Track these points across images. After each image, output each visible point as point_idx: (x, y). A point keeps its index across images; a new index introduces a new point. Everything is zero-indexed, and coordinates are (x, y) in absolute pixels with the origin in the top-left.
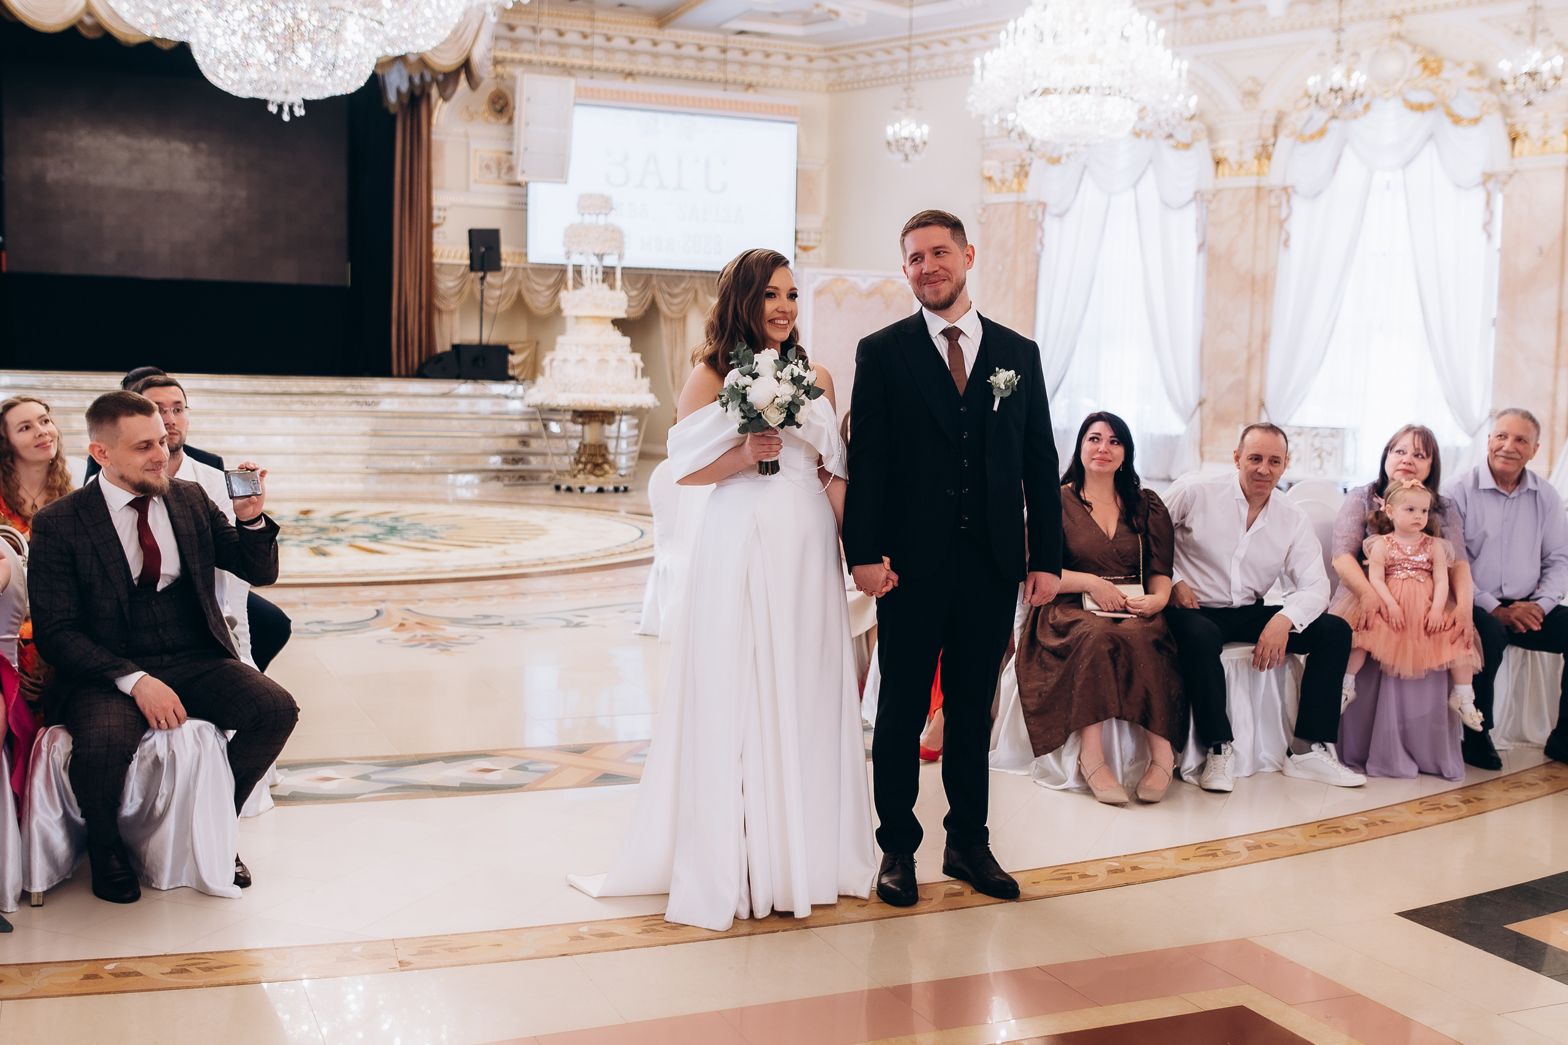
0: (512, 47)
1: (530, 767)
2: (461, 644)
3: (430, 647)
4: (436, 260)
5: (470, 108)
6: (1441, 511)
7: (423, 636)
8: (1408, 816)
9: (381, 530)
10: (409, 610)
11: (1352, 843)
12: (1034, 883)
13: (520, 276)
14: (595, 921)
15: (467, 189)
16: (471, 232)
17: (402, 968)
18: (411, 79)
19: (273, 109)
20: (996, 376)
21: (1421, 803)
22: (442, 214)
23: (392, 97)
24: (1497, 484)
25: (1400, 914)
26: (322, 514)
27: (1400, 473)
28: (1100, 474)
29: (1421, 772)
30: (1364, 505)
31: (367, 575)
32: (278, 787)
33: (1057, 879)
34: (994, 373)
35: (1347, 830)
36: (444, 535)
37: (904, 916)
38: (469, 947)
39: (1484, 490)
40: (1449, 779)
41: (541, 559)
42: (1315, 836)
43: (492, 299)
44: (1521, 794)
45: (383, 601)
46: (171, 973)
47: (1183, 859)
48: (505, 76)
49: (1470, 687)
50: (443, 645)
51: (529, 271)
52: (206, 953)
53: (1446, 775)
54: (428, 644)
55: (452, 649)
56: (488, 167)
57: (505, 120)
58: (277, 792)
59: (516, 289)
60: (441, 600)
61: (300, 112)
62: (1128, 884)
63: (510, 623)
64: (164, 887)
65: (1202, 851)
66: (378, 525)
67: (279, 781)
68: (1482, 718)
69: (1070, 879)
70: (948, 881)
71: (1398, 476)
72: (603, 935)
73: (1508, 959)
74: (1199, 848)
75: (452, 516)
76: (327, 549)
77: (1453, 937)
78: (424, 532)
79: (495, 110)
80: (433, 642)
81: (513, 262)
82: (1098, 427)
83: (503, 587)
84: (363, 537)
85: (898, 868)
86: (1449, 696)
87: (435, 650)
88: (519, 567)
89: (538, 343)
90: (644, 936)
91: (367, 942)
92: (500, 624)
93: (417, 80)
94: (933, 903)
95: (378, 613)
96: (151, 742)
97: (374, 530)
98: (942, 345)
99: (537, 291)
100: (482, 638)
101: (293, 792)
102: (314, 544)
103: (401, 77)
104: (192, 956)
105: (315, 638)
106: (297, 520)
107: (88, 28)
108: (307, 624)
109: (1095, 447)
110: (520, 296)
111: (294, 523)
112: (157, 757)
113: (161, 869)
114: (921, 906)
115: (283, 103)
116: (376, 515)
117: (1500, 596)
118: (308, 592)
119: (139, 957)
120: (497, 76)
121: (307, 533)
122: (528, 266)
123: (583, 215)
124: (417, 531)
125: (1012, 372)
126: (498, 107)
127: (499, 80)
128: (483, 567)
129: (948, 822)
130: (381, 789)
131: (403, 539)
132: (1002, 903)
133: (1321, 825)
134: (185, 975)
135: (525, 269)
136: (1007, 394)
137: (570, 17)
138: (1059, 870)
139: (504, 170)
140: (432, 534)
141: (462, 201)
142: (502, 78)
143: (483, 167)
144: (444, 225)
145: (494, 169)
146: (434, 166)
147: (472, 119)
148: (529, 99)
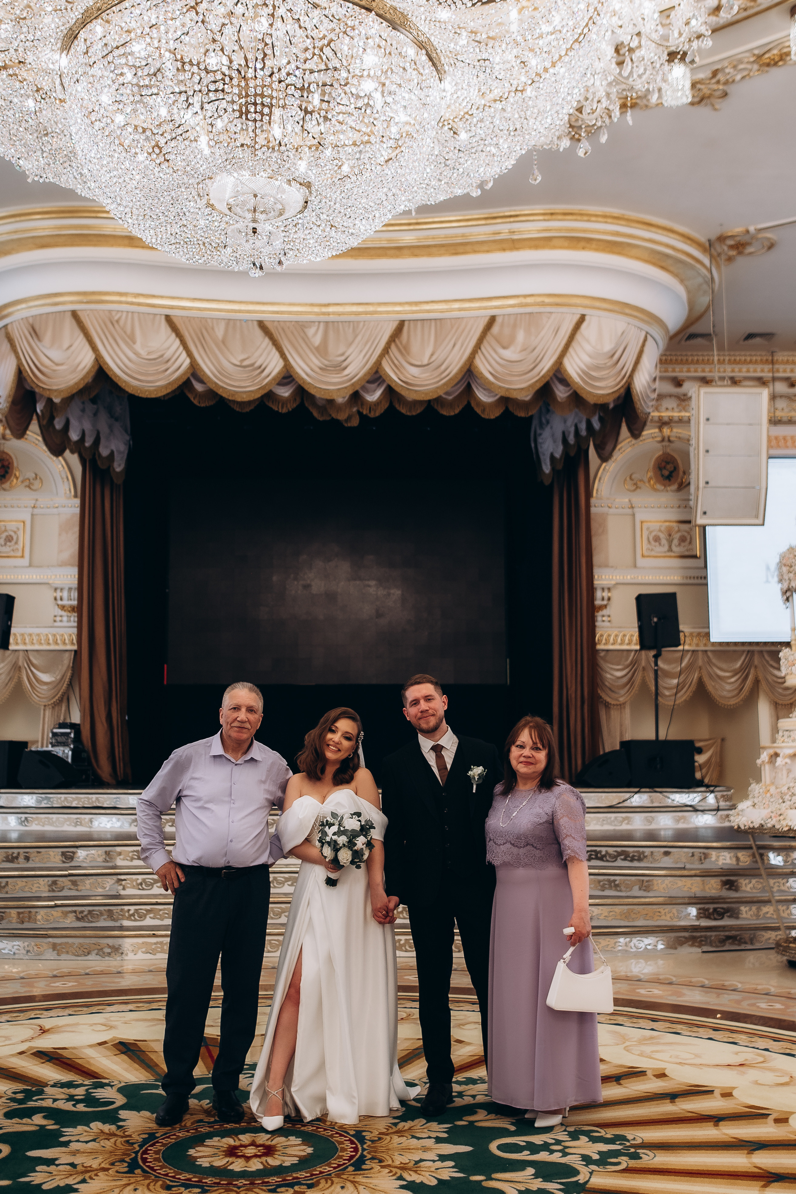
0: (678, 405)
4: (599, 647)
5: (633, 476)
13: (700, 662)
15: (635, 566)
16: (640, 599)
18: (565, 440)
22: (606, 594)
23: (547, 468)
43: (668, 689)
48: (672, 439)
51: (709, 654)
56: (657, 539)
57: (675, 487)
59: (696, 677)
79: (662, 476)
81: (690, 645)
89: (723, 740)
93: (571, 440)
99: (719, 677)
103: (555, 441)
110: (701, 684)
120: (663, 440)
122: (709, 648)
126: (666, 473)
127: (666, 443)
135: (706, 651)
137: (745, 362)
139: (676, 542)
141: (629, 578)
142: (669, 441)
143: (651, 538)
144: (608, 607)
145: (664, 542)
146: (595, 542)
147: (637, 487)
148: (708, 420)
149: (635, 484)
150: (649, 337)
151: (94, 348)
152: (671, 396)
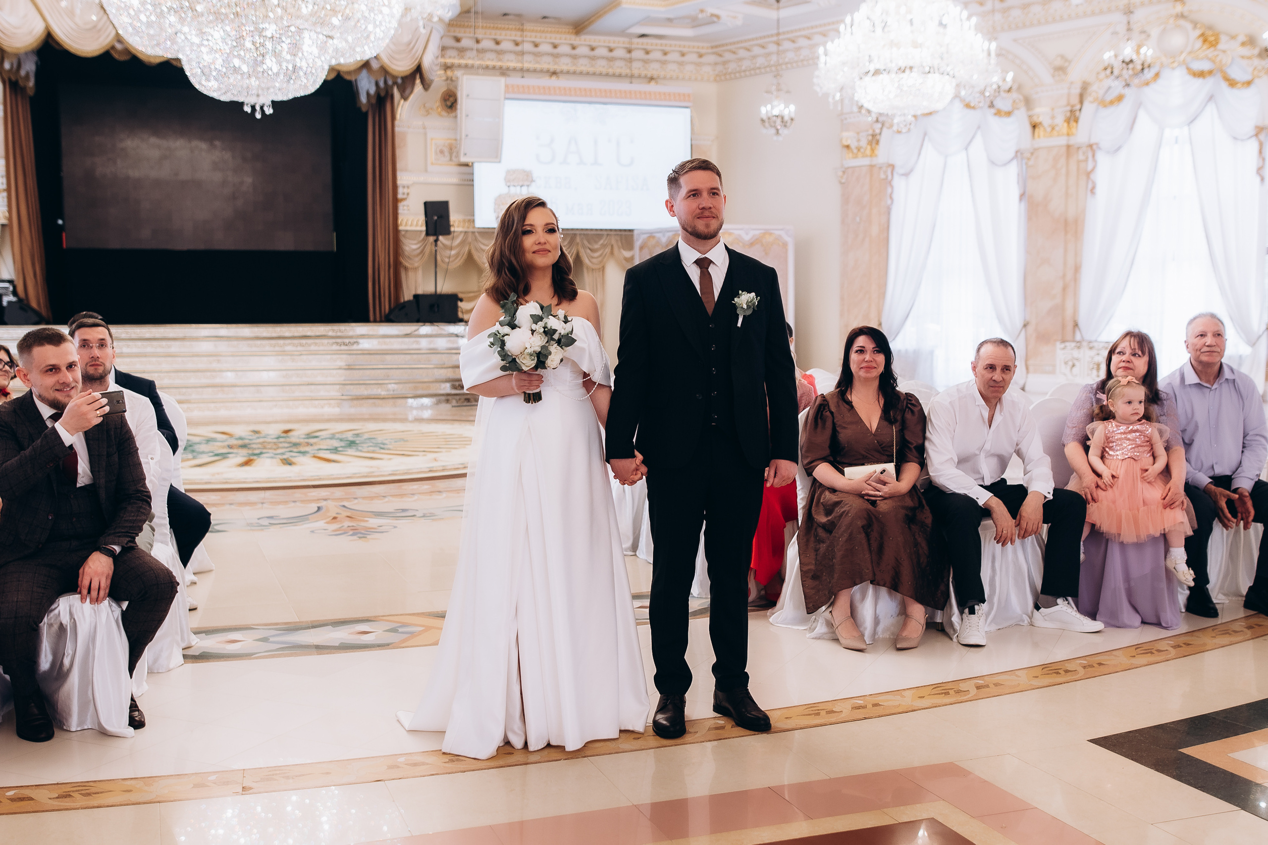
0: (458, 55)
1: (400, 630)
2: (377, 532)
3: (351, 535)
4: (401, 228)
5: (426, 105)
6: (1159, 403)
7: (349, 526)
8: (1123, 659)
9: (343, 444)
10: (344, 506)
11: (1067, 683)
12: (787, 718)
13: (470, 239)
14: (413, 753)
15: (426, 171)
16: (426, 204)
17: (244, 793)
18: (377, 84)
19: (247, 109)
20: (739, 298)
21: (1136, 649)
22: (406, 191)
23: (363, 99)
24: (1200, 379)
25: (1094, 741)
26: (300, 432)
27: (1120, 370)
28: (867, 380)
29: (1143, 622)
30: (1091, 399)
31: (320, 479)
32: (193, 648)
33: (807, 715)
34: (738, 295)
35: (1067, 671)
36: (390, 447)
37: (669, 746)
38: (303, 775)
39: (1190, 385)
40: (1166, 628)
41: (462, 464)
42: (1038, 677)
43: (445, 258)
44: (1225, 640)
45: (325, 500)
46: (57, 798)
47: (919, 697)
48: (453, 79)
49: (1183, 549)
50: (360, 533)
51: (477, 234)
52: (91, 781)
53: (1164, 625)
54: (351, 533)
55: (368, 537)
56: (442, 152)
57: (454, 114)
58: (189, 652)
59: (467, 249)
60: (371, 498)
61: (269, 111)
62: (865, 718)
63: (422, 515)
64: (73, 729)
65: (935, 691)
66: (341, 440)
67: (193, 644)
68: (1193, 575)
69: (818, 714)
70: (716, 717)
71: (1120, 372)
72: (415, 765)
73: (1174, 777)
74: (936, 688)
75: (403, 432)
76: (294, 460)
77: (1132, 760)
78: (376, 445)
79: (447, 106)
80: (356, 531)
81: (463, 227)
82: (861, 341)
83: (426, 486)
84: (327, 450)
85: (670, 707)
86: (1165, 558)
87: (355, 537)
88: (443, 470)
90: (450, 765)
91: (223, 771)
92: (414, 516)
93: (382, 84)
94: (697, 735)
95: (319, 509)
96: (56, 612)
97: (336, 443)
98: (694, 274)
100: (395, 527)
101: (204, 652)
102: (285, 457)
103: (370, 82)
104: (78, 784)
105: (262, 530)
106: (278, 438)
107: (120, 52)
108: (258, 519)
109: (861, 357)
110: (470, 254)
111: (275, 440)
112: (61, 624)
113: (69, 714)
114: (687, 738)
115: (256, 104)
116: (342, 432)
117: (1211, 474)
118: (268, 493)
119: (36, 786)
120: (447, 79)
121: (282, 448)
122: (476, 230)
123: (509, 187)
124: (371, 444)
125: (753, 294)
126: (449, 103)
127: (449, 82)
128: (414, 471)
129: (715, 669)
130: (274, 649)
131: (357, 450)
132: (755, 734)
133: (1046, 667)
134: (68, 799)
135: (473, 233)
136: (749, 312)
137: (504, 29)
138: (811, 707)
139: (455, 154)
140: (382, 446)
141: (422, 179)
142: (452, 80)
143: (438, 152)
144: (408, 200)
145: (447, 154)
146: (398, 152)
147: (429, 114)
148: (468, 95)
149: (427, 111)
150: (434, 30)
151: (44, 19)
152: (453, 48)
